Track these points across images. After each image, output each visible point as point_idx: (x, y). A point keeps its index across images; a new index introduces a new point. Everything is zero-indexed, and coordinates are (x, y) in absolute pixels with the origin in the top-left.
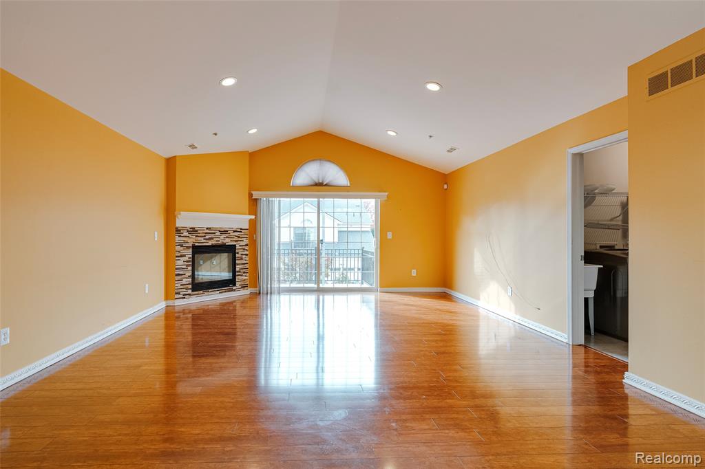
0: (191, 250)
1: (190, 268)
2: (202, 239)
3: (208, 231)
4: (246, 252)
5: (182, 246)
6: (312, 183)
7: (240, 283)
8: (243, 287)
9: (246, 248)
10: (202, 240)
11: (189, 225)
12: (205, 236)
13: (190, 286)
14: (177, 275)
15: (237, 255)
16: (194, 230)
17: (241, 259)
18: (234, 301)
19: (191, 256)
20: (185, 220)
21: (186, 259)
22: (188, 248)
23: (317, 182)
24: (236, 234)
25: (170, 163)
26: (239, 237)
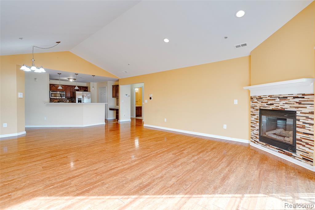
0: (258, 112)
1: (258, 124)
2: (265, 104)
3: (269, 98)
5: (254, 108)
7: (301, 153)
8: (305, 159)
11: (258, 94)
12: (267, 102)
13: (258, 137)
16: (260, 98)
17: (304, 127)
19: (258, 116)
21: (256, 117)
22: (257, 110)
24: (298, 100)
26: (300, 103)
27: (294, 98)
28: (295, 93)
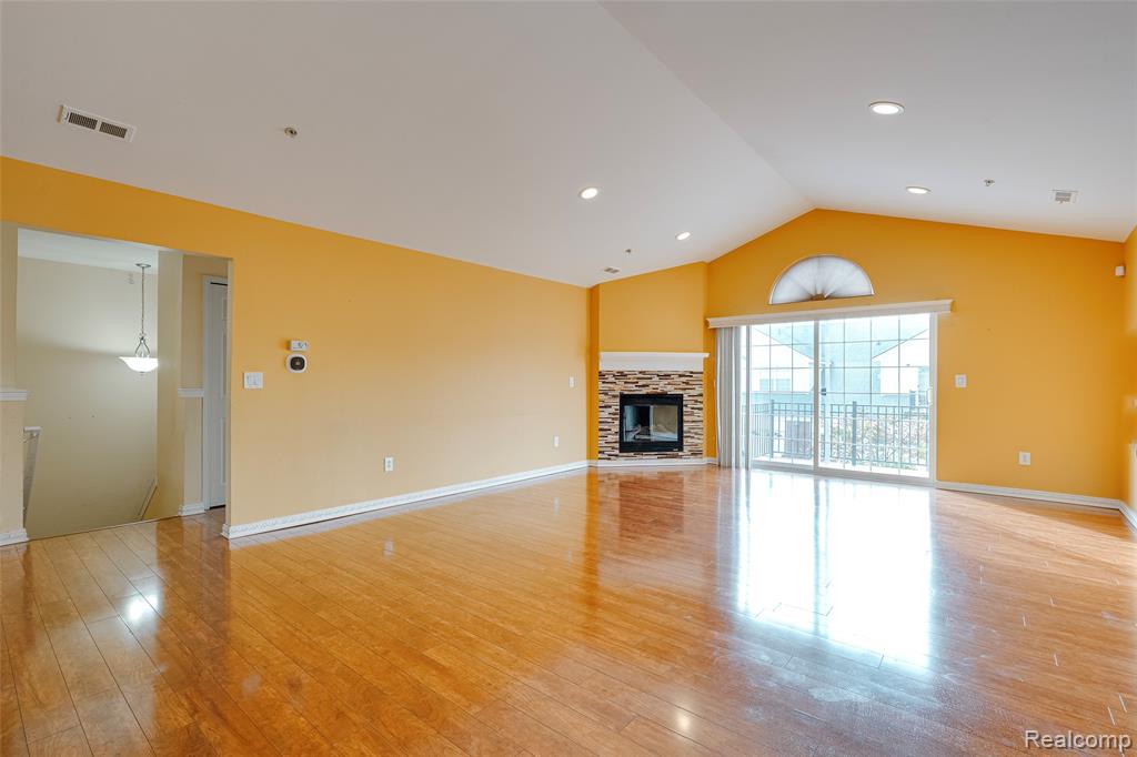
0: (618, 400)
1: (617, 422)
2: (633, 385)
3: (640, 376)
4: (699, 405)
5: (606, 394)
6: (804, 297)
7: (689, 448)
8: (694, 454)
9: (699, 399)
10: (633, 387)
11: (617, 368)
12: (637, 383)
13: (617, 445)
14: (601, 430)
15: (685, 409)
16: (622, 375)
17: (692, 414)
18: (681, 472)
19: (618, 408)
20: (609, 362)
21: (612, 410)
22: (614, 396)
23: (813, 293)
24: (684, 379)
25: (593, 292)
26: (687, 383)
27: (680, 376)
28: (682, 369)
